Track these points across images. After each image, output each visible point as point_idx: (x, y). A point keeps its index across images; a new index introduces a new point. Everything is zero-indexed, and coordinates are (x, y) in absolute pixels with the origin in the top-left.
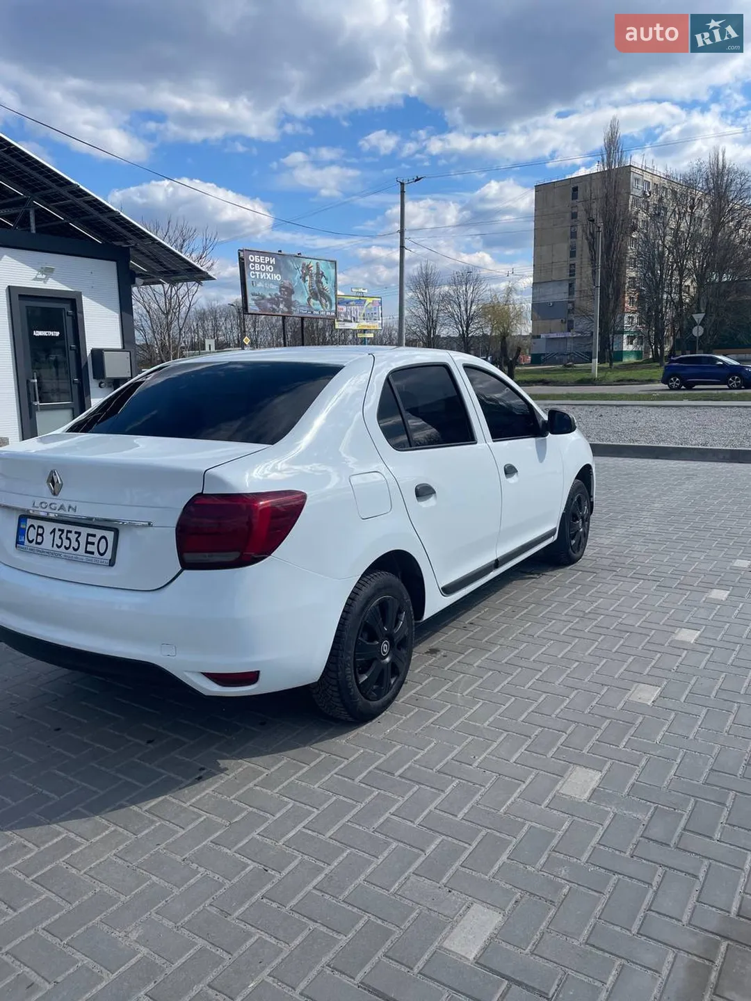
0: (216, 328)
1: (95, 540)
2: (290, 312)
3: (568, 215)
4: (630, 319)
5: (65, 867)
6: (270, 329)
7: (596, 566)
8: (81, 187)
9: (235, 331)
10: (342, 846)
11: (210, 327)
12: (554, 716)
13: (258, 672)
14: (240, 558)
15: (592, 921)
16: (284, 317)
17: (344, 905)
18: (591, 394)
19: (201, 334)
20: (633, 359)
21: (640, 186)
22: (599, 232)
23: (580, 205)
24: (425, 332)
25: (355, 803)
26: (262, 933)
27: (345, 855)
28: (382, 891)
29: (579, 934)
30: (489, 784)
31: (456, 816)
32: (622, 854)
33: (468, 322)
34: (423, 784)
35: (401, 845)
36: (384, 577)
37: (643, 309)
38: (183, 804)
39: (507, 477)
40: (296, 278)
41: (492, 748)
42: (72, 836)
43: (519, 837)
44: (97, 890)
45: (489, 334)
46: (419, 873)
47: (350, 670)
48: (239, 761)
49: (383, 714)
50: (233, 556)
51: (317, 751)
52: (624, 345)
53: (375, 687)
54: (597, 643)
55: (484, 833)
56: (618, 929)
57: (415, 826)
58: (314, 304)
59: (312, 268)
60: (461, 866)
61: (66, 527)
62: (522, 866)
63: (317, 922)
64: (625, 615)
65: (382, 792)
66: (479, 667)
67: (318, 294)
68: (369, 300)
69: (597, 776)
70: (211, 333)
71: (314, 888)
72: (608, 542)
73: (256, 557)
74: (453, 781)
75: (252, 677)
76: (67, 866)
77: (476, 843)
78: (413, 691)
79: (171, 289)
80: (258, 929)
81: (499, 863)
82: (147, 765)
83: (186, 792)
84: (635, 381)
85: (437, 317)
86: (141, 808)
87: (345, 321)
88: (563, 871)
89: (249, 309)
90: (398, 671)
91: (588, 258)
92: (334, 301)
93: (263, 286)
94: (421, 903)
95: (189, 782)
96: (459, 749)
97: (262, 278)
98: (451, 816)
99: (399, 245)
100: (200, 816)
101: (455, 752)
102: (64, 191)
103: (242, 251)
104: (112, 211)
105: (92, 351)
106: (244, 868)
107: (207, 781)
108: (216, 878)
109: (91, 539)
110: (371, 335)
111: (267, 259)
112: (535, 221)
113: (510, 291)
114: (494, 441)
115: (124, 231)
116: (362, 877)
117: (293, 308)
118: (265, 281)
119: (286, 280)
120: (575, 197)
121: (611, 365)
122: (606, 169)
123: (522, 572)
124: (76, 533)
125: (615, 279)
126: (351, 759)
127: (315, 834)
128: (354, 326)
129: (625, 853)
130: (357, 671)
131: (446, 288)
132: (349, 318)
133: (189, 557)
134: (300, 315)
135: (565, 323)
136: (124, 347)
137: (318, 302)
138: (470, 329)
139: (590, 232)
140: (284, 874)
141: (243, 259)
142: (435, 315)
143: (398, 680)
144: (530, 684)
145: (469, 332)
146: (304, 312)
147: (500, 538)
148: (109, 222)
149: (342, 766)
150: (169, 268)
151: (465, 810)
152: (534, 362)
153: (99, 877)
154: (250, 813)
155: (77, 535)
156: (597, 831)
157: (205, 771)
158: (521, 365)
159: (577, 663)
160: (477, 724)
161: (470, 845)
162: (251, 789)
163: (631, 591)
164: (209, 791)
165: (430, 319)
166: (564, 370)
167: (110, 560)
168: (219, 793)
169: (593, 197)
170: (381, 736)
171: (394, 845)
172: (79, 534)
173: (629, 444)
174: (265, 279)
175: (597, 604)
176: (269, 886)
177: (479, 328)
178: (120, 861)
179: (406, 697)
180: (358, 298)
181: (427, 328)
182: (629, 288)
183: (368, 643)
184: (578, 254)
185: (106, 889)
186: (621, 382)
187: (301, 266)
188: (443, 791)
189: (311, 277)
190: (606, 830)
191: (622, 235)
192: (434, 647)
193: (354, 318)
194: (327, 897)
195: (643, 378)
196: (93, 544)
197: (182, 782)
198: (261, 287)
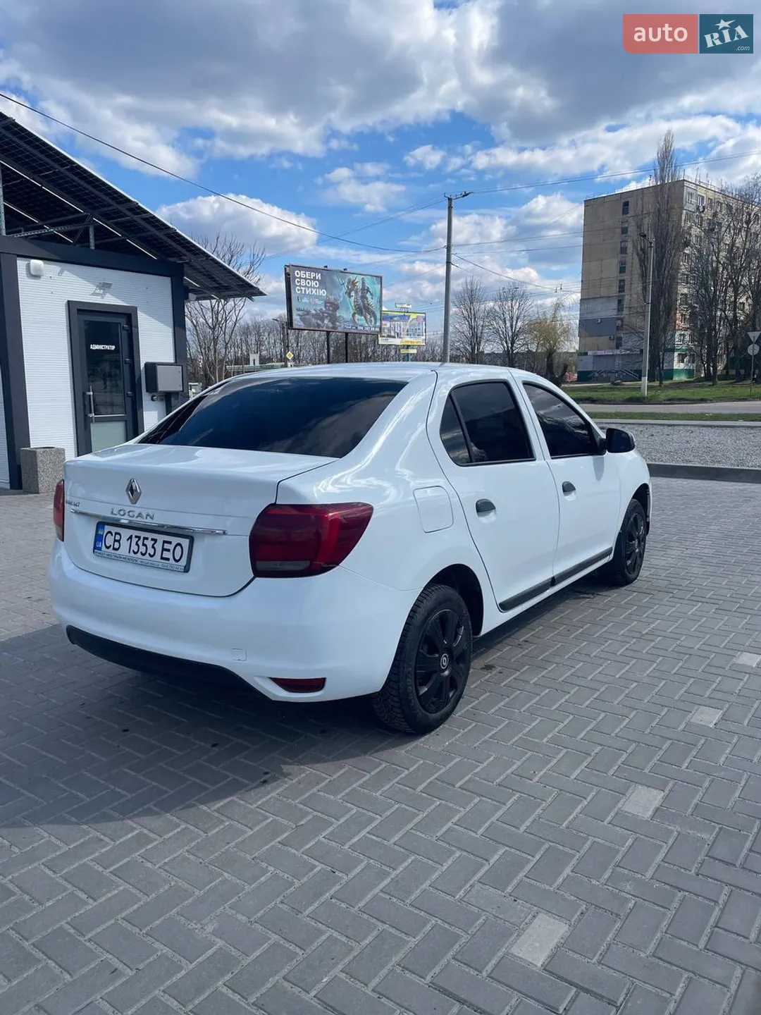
0: (259, 343)
1: (171, 547)
2: (334, 327)
3: (619, 231)
4: (682, 336)
5: (140, 860)
6: (313, 344)
7: (651, 588)
8: (140, 204)
9: (278, 345)
10: (407, 853)
11: (254, 342)
12: (613, 735)
13: (324, 679)
14: (310, 566)
15: (659, 935)
16: (328, 333)
17: (411, 909)
18: (640, 413)
19: (244, 348)
20: (684, 378)
21: (694, 201)
22: (651, 247)
23: (631, 220)
24: (469, 348)
25: (416, 811)
26: (333, 931)
27: (410, 861)
28: (448, 897)
29: (646, 948)
30: (550, 799)
31: (518, 828)
32: (687, 872)
33: (513, 338)
34: (483, 796)
35: (465, 853)
36: (445, 591)
37: (695, 325)
38: (250, 806)
39: (565, 495)
40: (341, 294)
41: (552, 764)
42: (145, 831)
43: (582, 852)
44: (172, 884)
45: (534, 351)
46: (483, 881)
47: (411, 681)
48: (302, 767)
49: (441, 727)
50: (303, 565)
51: (378, 760)
52: (675, 364)
53: (434, 699)
54: (655, 664)
55: (546, 846)
56: (685, 943)
57: (478, 836)
58: (358, 320)
59: (357, 284)
60: (525, 876)
61: (143, 534)
62: (586, 879)
63: (385, 923)
64: (684, 637)
65: (443, 802)
66: (535, 684)
67: (363, 309)
68: (413, 316)
69: (659, 796)
70: (254, 348)
71: (381, 891)
72: (663, 563)
73: (325, 566)
74: (514, 795)
75: (318, 684)
76: (143, 860)
77: (540, 855)
78: (470, 706)
79: (218, 304)
80: (329, 927)
81: (564, 875)
82: (214, 767)
83: (253, 794)
84: (687, 400)
85: (481, 333)
86: (210, 808)
87: (389, 336)
88: (628, 886)
89: (294, 324)
90: (456, 684)
91: (639, 274)
92: (378, 316)
93: (308, 301)
94: (487, 910)
95: (254, 784)
96: (519, 763)
97: (307, 293)
98: (513, 829)
99: (445, 261)
100: (267, 818)
101: (515, 767)
102: (122, 208)
103: (288, 266)
104: (168, 227)
105: (145, 364)
106: (312, 869)
107: (272, 784)
108: (285, 877)
109: (166, 546)
110: (414, 351)
111: (313, 275)
112: (584, 237)
113: (558, 307)
114: (552, 458)
115: (179, 248)
116: (428, 882)
117: (337, 323)
118: (310, 296)
119: (331, 295)
120: (625, 211)
121: (661, 383)
122: (659, 184)
123: (577, 592)
124: (152, 539)
125: (667, 296)
126: (412, 769)
127: (379, 840)
128: (397, 342)
129: (690, 871)
130: (418, 683)
131: (491, 304)
132: (393, 334)
133: (262, 565)
134: (345, 331)
135: (614, 339)
136: (176, 362)
137: (363, 317)
138: (515, 345)
139: (641, 247)
140: (351, 876)
141: (289, 275)
142: (479, 331)
143: (457, 694)
144: (588, 702)
145: (514, 348)
146: (349, 328)
147: (556, 556)
148: (165, 238)
149: (403, 775)
150: (222, 284)
151: (527, 823)
152: (580, 380)
153: (174, 872)
154: (314, 817)
155: (153, 542)
156: (661, 848)
157: (268, 776)
158: (567, 382)
159: (635, 684)
160: (536, 740)
161: (533, 856)
162: (314, 794)
163: (689, 613)
164: (274, 794)
165: (474, 335)
166: (611, 388)
167: (185, 567)
168: (285, 797)
169: (645, 212)
170: (440, 749)
171: (458, 854)
172: (155, 541)
173: (682, 464)
174: (311, 294)
175: (654, 625)
176: (337, 887)
177: (524, 344)
178: (192, 857)
179: (463, 711)
180: (403, 314)
181: (471, 344)
182: (681, 304)
183: (428, 656)
184: (628, 269)
185: (182, 883)
186: (671, 401)
187: (347, 281)
188: (504, 804)
189: (356, 292)
190: (670, 848)
191: (674, 251)
192: (490, 664)
193: (398, 334)
194: (394, 900)
195: (694, 397)
196: (169, 550)
197: (247, 785)
198: (306, 303)
